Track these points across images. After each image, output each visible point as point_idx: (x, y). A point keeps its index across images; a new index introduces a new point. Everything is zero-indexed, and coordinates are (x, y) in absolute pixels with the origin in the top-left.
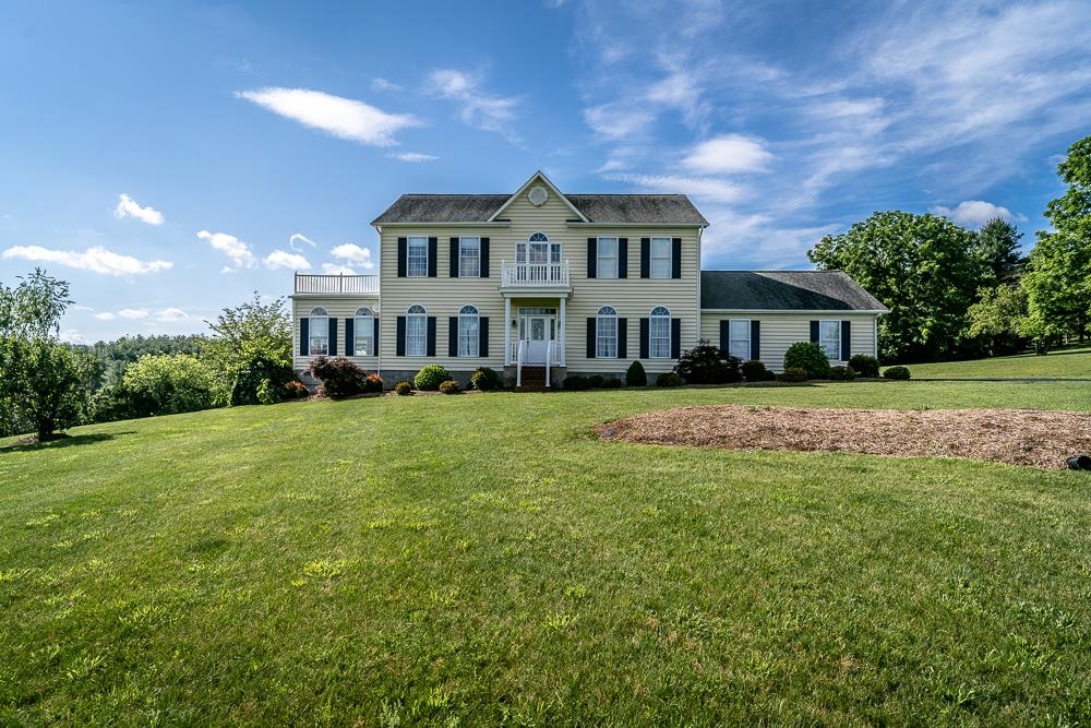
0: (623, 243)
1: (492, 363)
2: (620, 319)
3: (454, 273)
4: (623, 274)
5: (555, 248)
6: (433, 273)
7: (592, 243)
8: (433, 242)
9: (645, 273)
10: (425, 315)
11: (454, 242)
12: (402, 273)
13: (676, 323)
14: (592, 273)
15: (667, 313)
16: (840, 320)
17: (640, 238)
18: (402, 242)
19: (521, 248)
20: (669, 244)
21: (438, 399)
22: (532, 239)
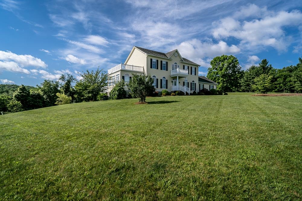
0: (188, 67)
1: (168, 90)
3: (161, 69)
6: (157, 68)
7: (184, 66)
8: (157, 61)
9: (191, 74)
10: (156, 78)
11: (161, 61)
12: (151, 67)
13: (195, 84)
15: (194, 82)
17: (190, 66)
18: (151, 60)
19: (173, 65)
20: (194, 68)
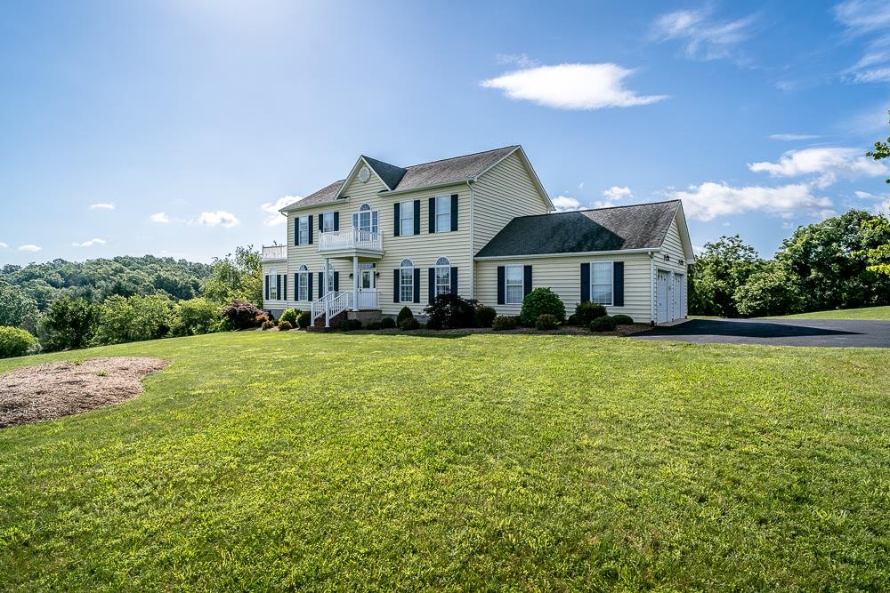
0: (417, 204)
2: (415, 270)
4: (417, 231)
5: (375, 214)
6: (311, 241)
7: (397, 206)
8: (311, 218)
9: (432, 230)
10: (307, 272)
11: (321, 218)
12: (297, 244)
13: (454, 271)
14: (397, 233)
15: (448, 263)
16: (612, 261)
17: (428, 199)
18: (297, 221)
19: (356, 216)
20: (449, 200)
21: (296, 335)
22: (362, 209)
